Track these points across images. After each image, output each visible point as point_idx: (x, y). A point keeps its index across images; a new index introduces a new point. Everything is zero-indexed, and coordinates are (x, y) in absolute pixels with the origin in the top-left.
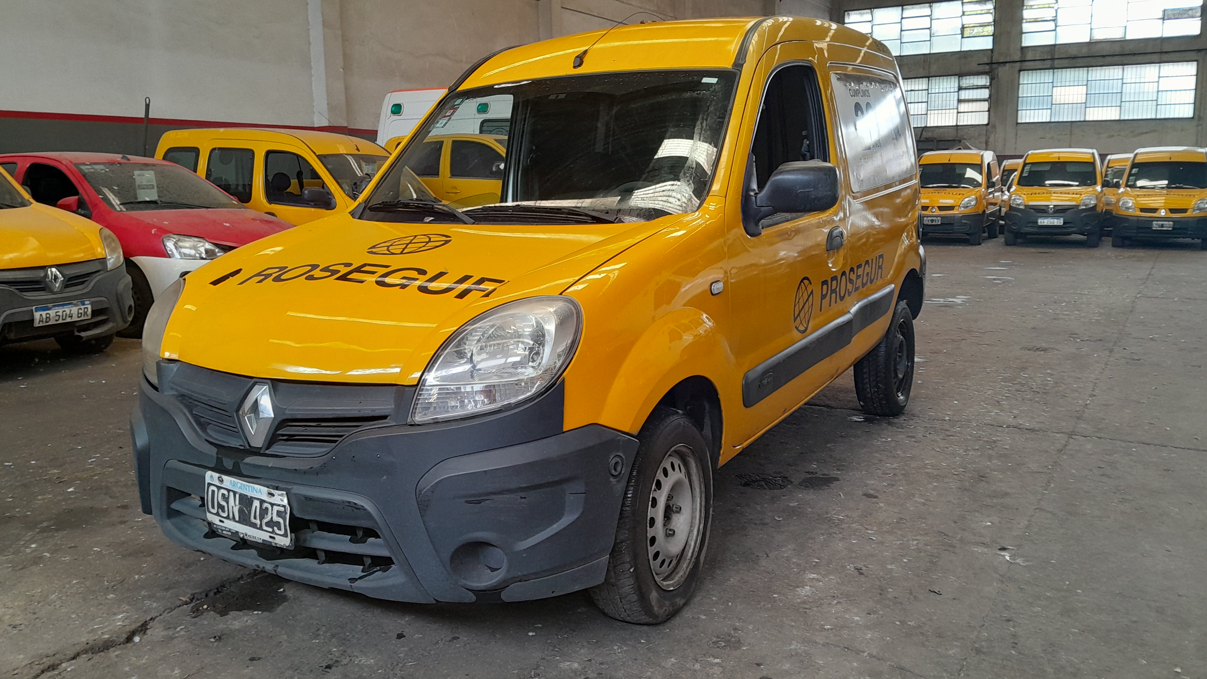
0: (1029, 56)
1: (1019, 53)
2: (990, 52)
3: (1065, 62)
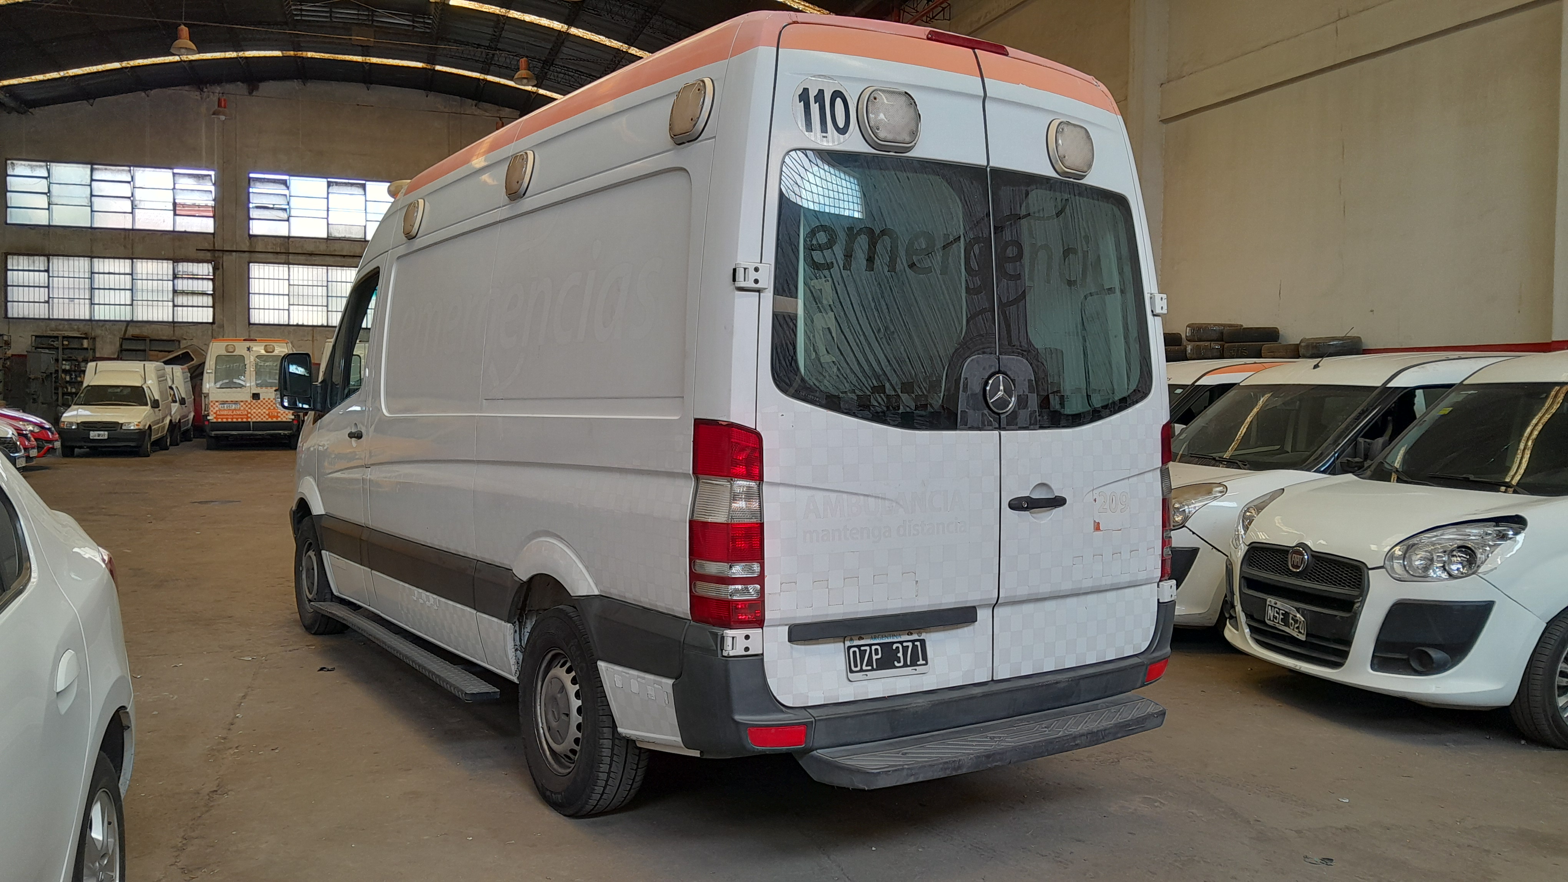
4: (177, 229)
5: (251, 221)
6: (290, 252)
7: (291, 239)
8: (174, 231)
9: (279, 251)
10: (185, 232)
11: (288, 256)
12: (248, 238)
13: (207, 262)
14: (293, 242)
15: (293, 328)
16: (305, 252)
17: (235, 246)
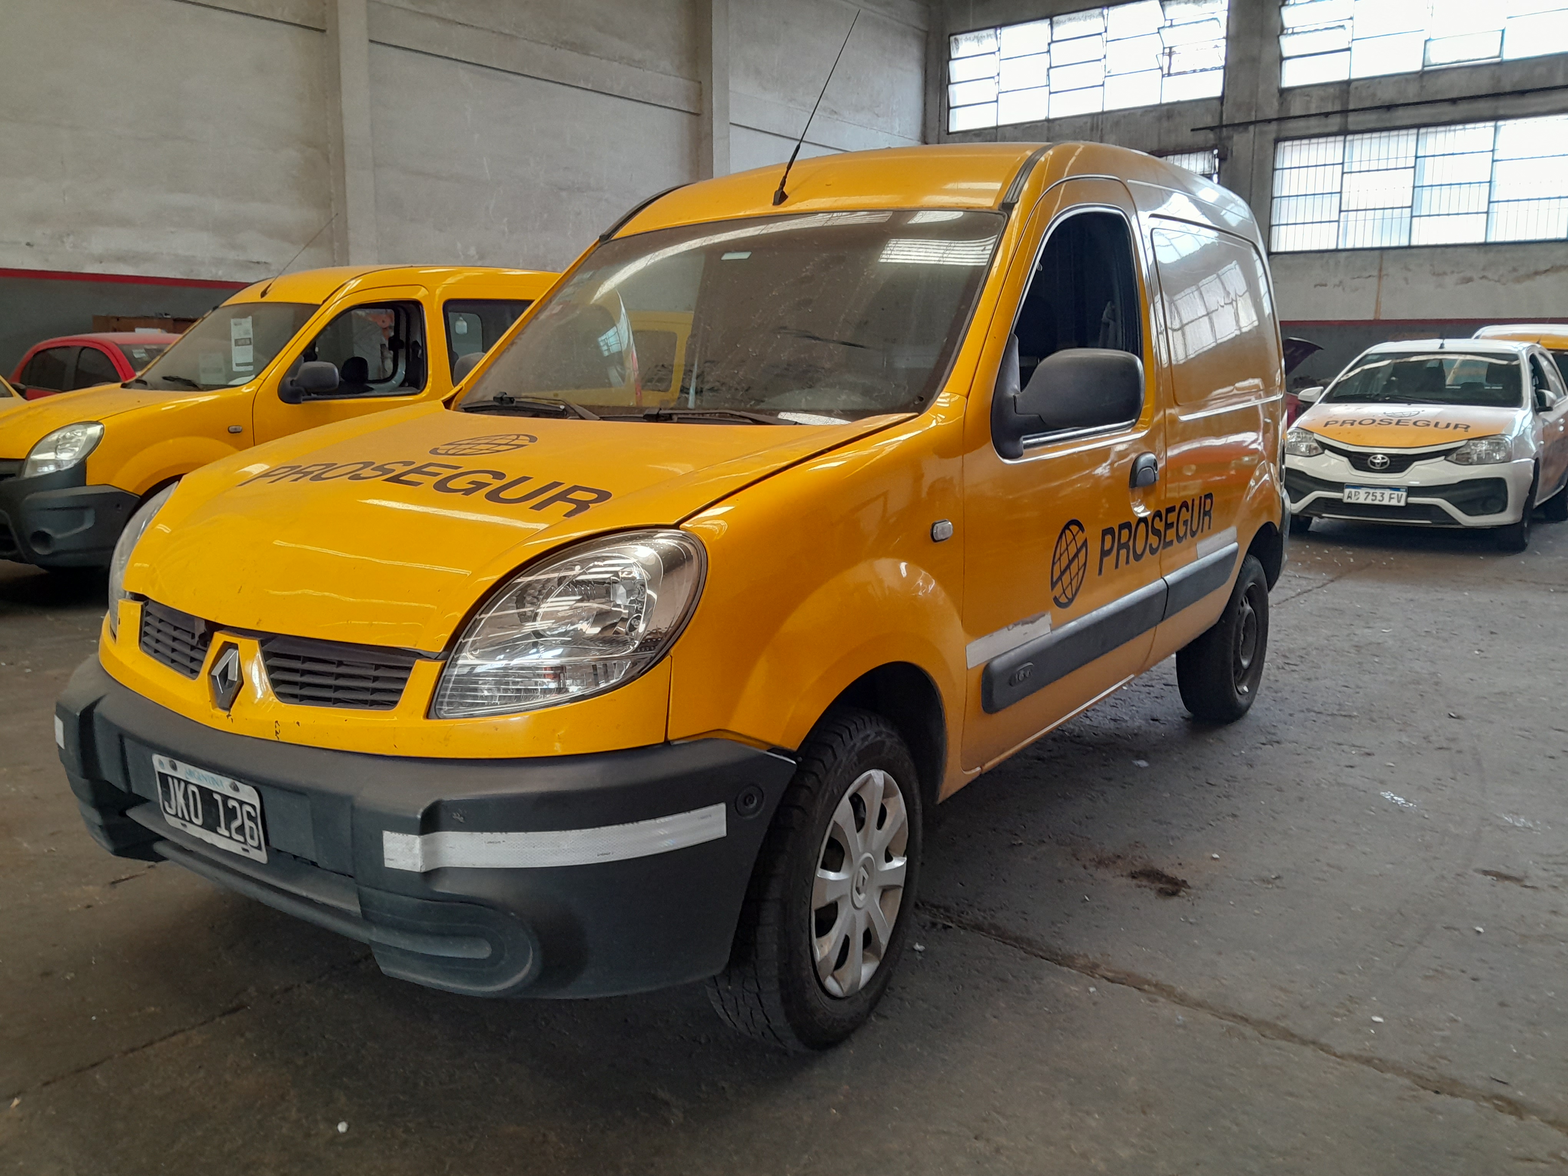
0: (1296, 109)
1: (1276, 104)
2: (1218, 103)
3: (1371, 119)
4: (1164, 102)
5: (1286, 64)
6: (1351, 107)
7: (1353, 85)
8: (1161, 105)
9: (1330, 110)
10: (1178, 103)
11: (1347, 117)
12: (1278, 95)
13: (1210, 149)
14: (1356, 88)
15: (1344, 254)
16: (1378, 104)
17: (1253, 113)
